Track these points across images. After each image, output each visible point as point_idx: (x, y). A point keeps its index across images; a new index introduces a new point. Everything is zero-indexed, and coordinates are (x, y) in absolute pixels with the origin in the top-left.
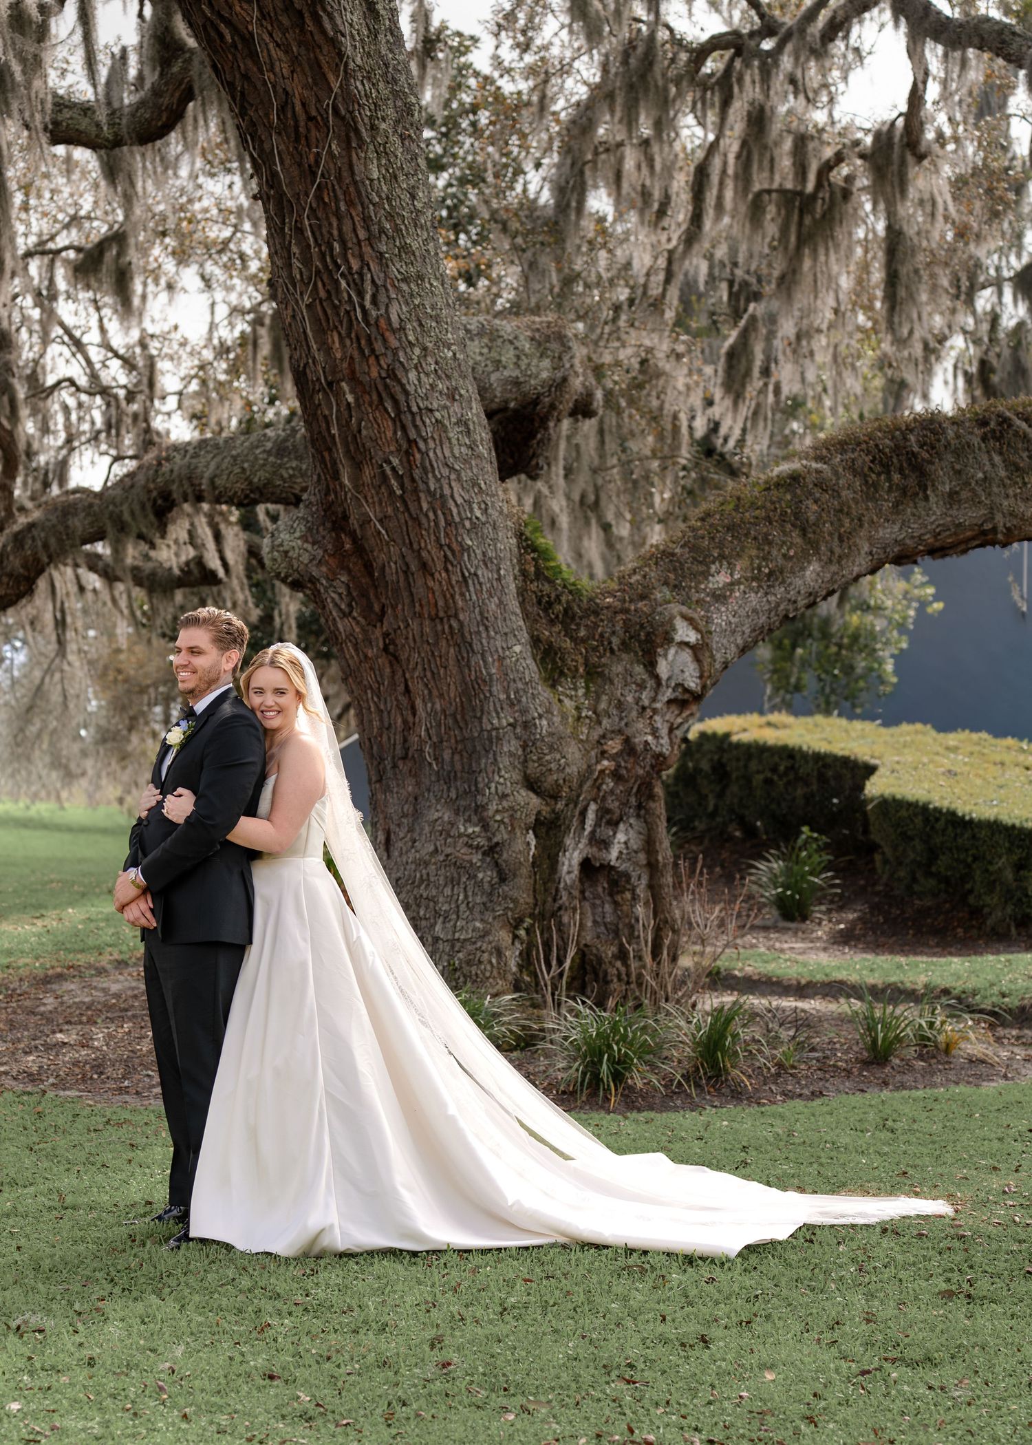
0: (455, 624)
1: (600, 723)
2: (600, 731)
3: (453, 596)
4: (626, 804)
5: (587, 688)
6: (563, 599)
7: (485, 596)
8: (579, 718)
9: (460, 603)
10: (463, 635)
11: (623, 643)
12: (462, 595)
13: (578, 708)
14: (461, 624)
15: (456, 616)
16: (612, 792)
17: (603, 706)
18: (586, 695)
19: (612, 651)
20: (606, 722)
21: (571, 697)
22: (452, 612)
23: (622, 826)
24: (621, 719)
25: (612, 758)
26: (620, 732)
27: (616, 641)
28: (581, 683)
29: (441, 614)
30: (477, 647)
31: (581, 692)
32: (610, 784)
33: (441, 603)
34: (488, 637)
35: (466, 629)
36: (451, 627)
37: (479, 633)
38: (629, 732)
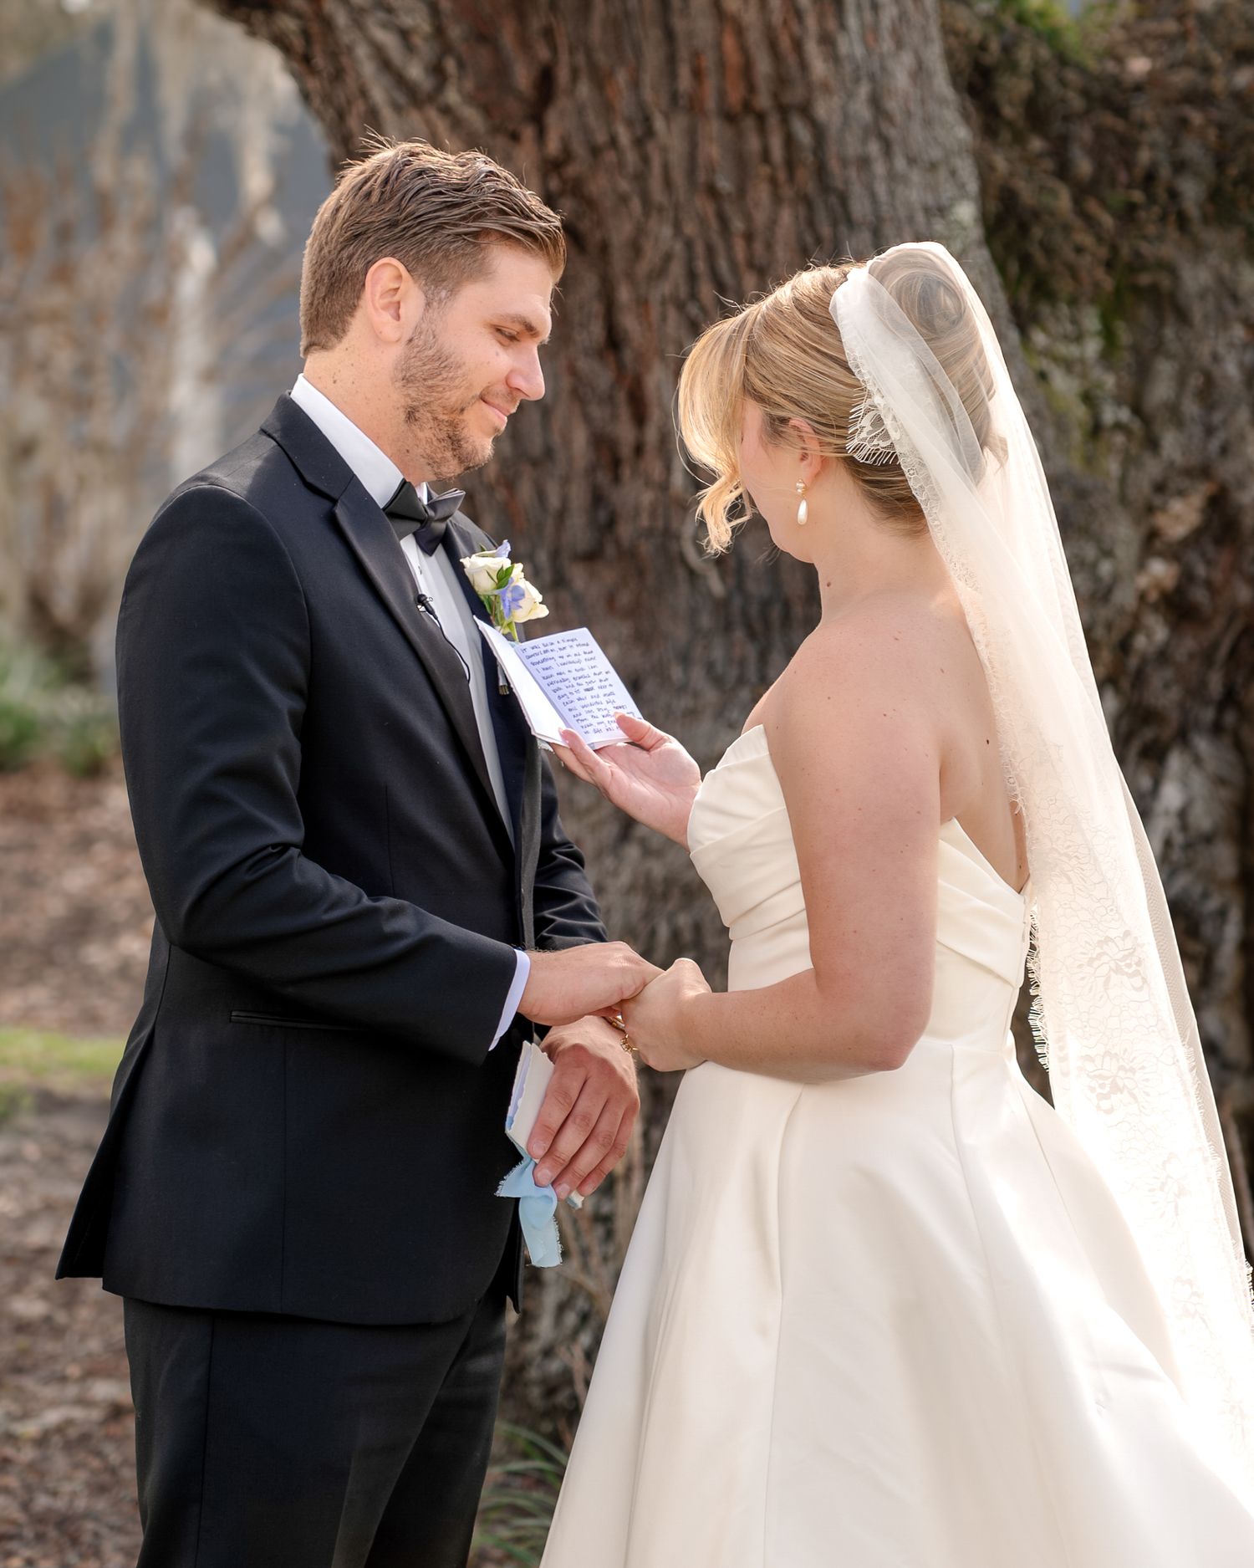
0: (803, 133)
1: (1152, 444)
2: (1152, 468)
3: (798, 46)
4: (1196, 692)
5: (1108, 334)
6: (1024, 56)
7: (887, 45)
8: (1096, 430)
9: (819, 67)
10: (821, 171)
11: (1215, 195)
12: (827, 40)
13: (1088, 398)
14: (819, 132)
15: (806, 110)
16: (1163, 656)
17: (1161, 390)
18: (1107, 355)
19: (1183, 222)
20: (1171, 443)
21: (1068, 365)
22: (795, 95)
23: (1176, 762)
24: (1209, 431)
25: (1174, 553)
26: (1204, 472)
27: (1192, 191)
28: (1091, 320)
29: (763, 101)
30: (860, 207)
31: (1093, 347)
32: (1156, 632)
33: (763, 66)
34: (892, 177)
35: (832, 149)
36: (789, 141)
37: (864, 162)
38: (1228, 470)
